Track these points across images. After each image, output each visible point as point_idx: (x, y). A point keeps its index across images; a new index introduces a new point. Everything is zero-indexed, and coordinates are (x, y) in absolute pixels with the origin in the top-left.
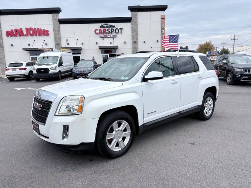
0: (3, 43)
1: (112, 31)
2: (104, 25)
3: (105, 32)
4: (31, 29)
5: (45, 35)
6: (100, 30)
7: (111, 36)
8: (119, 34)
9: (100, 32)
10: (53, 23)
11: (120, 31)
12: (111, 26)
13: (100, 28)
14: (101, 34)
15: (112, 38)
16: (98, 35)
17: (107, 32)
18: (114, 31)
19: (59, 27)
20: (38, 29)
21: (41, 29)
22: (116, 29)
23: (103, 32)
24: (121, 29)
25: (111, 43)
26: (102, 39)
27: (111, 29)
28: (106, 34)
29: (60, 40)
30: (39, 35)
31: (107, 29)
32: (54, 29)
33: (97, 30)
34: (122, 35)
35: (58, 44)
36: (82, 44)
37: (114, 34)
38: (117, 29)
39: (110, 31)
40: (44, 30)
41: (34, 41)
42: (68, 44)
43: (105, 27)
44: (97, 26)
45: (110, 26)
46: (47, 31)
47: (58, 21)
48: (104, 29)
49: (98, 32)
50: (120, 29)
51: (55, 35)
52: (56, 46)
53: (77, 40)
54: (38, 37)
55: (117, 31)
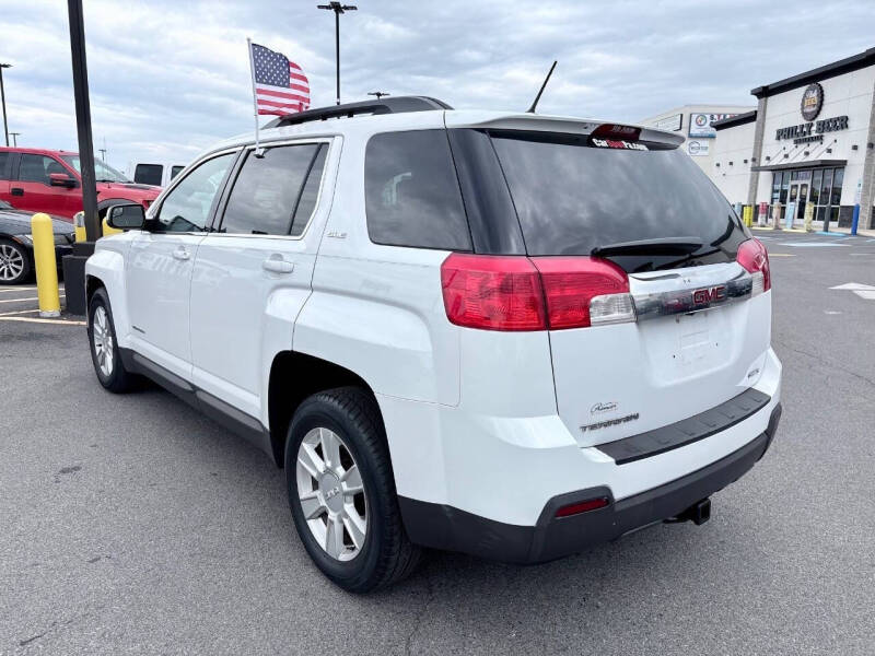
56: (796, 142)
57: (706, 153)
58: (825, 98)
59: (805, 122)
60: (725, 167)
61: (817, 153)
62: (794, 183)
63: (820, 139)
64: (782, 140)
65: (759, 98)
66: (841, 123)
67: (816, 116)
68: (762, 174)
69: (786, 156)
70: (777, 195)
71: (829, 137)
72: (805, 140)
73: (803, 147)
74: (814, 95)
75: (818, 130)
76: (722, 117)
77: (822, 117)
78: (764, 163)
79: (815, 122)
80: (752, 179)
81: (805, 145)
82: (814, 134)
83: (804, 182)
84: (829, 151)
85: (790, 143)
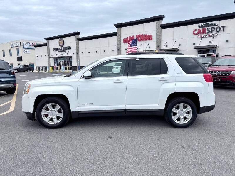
0: (121, 48)
1: (212, 30)
2: (204, 24)
3: (204, 32)
4: (140, 35)
5: (149, 39)
6: (199, 30)
7: (211, 35)
8: (221, 32)
9: (199, 32)
10: (156, 29)
11: (222, 29)
12: (212, 25)
13: (199, 28)
14: (199, 35)
15: (212, 38)
16: (197, 36)
17: (207, 31)
18: (215, 30)
19: (161, 32)
20: (145, 35)
21: (147, 35)
22: (217, 28)
23: (201, 31)
24: (224, 27)
25: (210, 42)
26: (200, 39)
27: (212, 28)
28: (205, 33)
29: (161, 43)
30: (145, 40)
31: (206, 28)
32: (156, 34)
33: (196, 30)
34: (224, 33)
35: (158, 47)
36: (180, 45)
37: (215, 32)
38: (219, 27)
39: (210, 30)
40: (149, 35)
41: (141, 45)
42: (167, 46)
43: (204, 27)
44: (196, 26)
45: (210, 25)
46: (151, 36)
47: (160, 27)
48: (203, 29)
49: (196, 32)
50: (222, 26)
51: (157, 38)
52: (156, 48)
53: (175, 42)
54: (144, 42)
55: (218, 30)
56: (59, 51)
57: (29, 53)
58: (64, 42)
59: (60, 47)
60: (39, 57)
61: (64, 54)
62: (60, 61)
63: (65, 51)
64: (55, 51)
65: (47, 40)
66: (69, 48)
67: (63, 46)
68: (51, 59)
69: (57, 55)
70: (56, 64)
71: (67, 51)
72: (61, 51)
73: (61, 53)
74: (62, 41)
75: (64, 49)
76: (36, 44)
77: (64, 46)
78: (51, 56)
79: (63, 47)
80: (48, 60)
81: (61, 52)
82: (63, 50)
83: (63, 61)
84: (67, 54)
85: (57, 52)
